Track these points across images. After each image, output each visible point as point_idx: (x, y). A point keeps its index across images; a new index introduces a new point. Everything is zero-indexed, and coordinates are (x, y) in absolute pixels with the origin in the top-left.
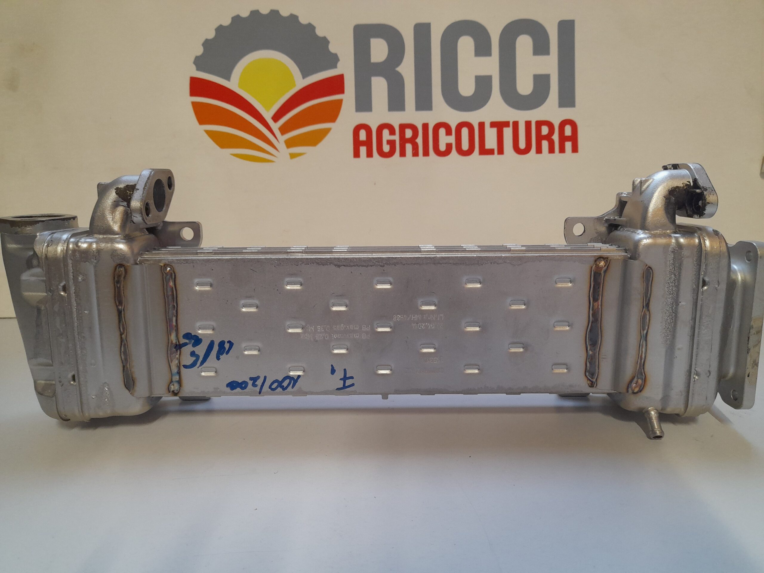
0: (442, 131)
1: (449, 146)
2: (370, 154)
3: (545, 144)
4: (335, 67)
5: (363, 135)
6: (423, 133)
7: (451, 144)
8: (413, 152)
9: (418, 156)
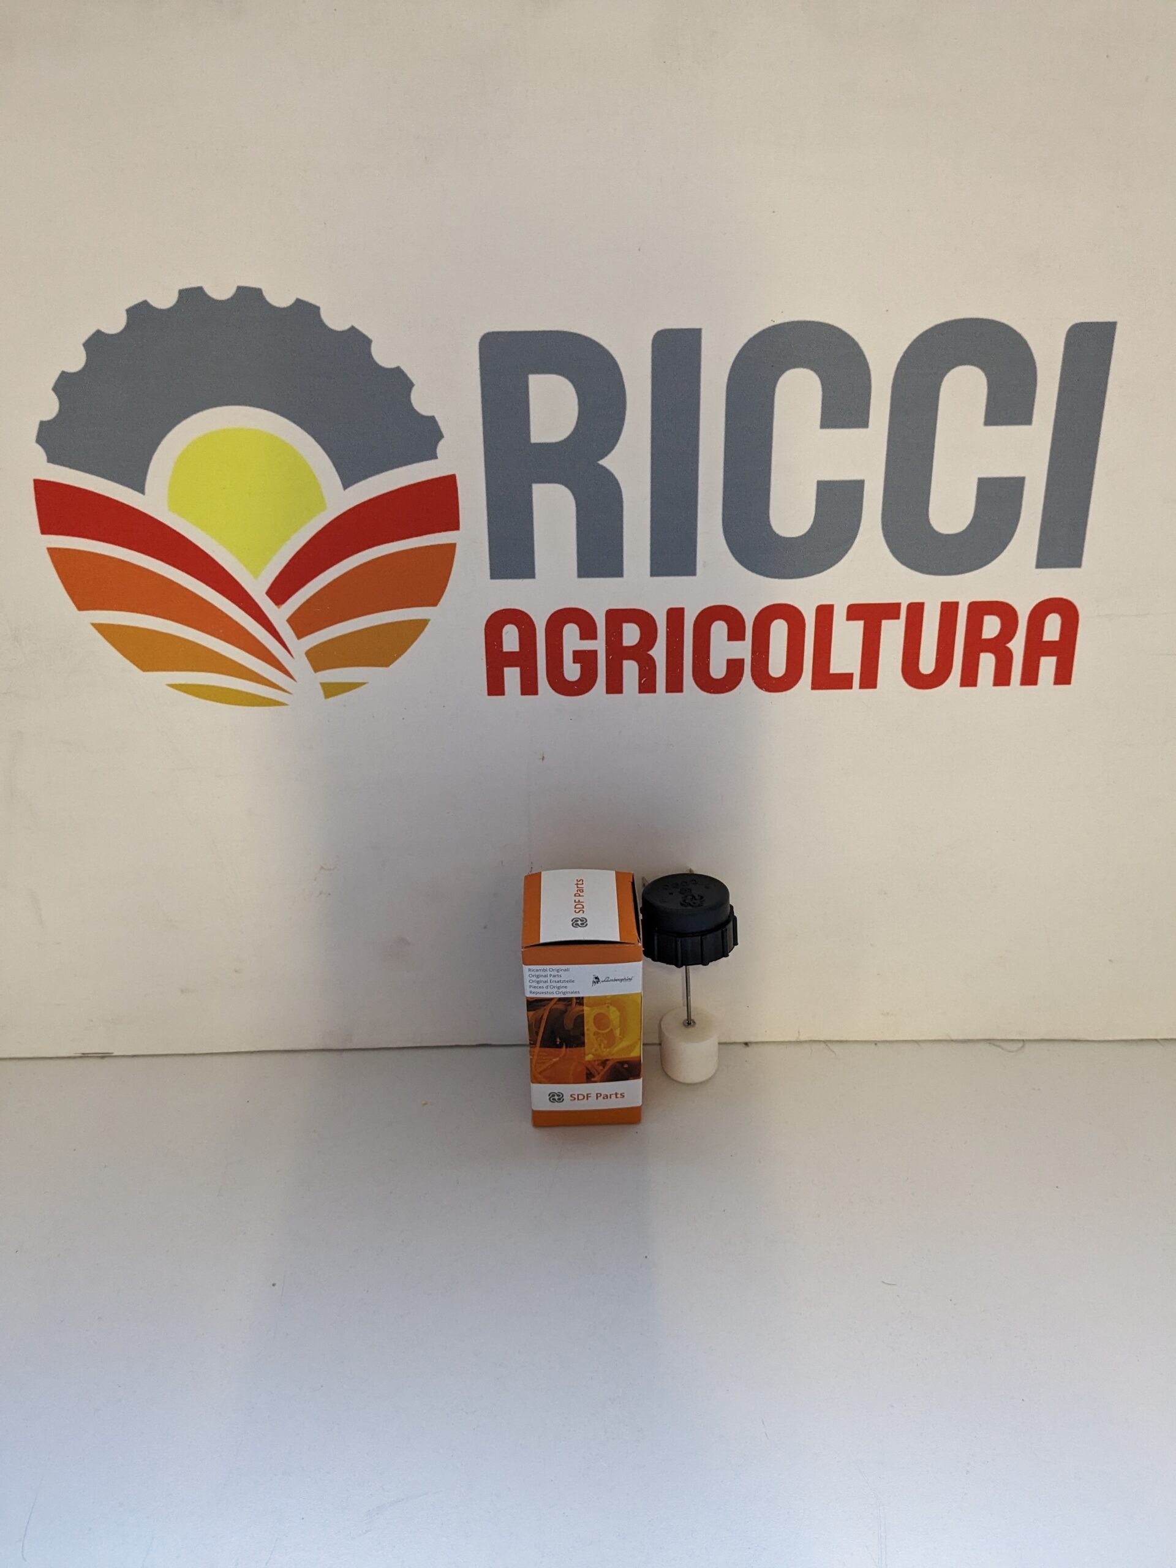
0: (719, 630)
1: (735, 667)
2: (529, 687)
3: (987, 662)
4: (432, 455)
5: (511, 638)
6: (667, 632)
7: (741, 662)
8: (642, 682)
9: (653, 690)
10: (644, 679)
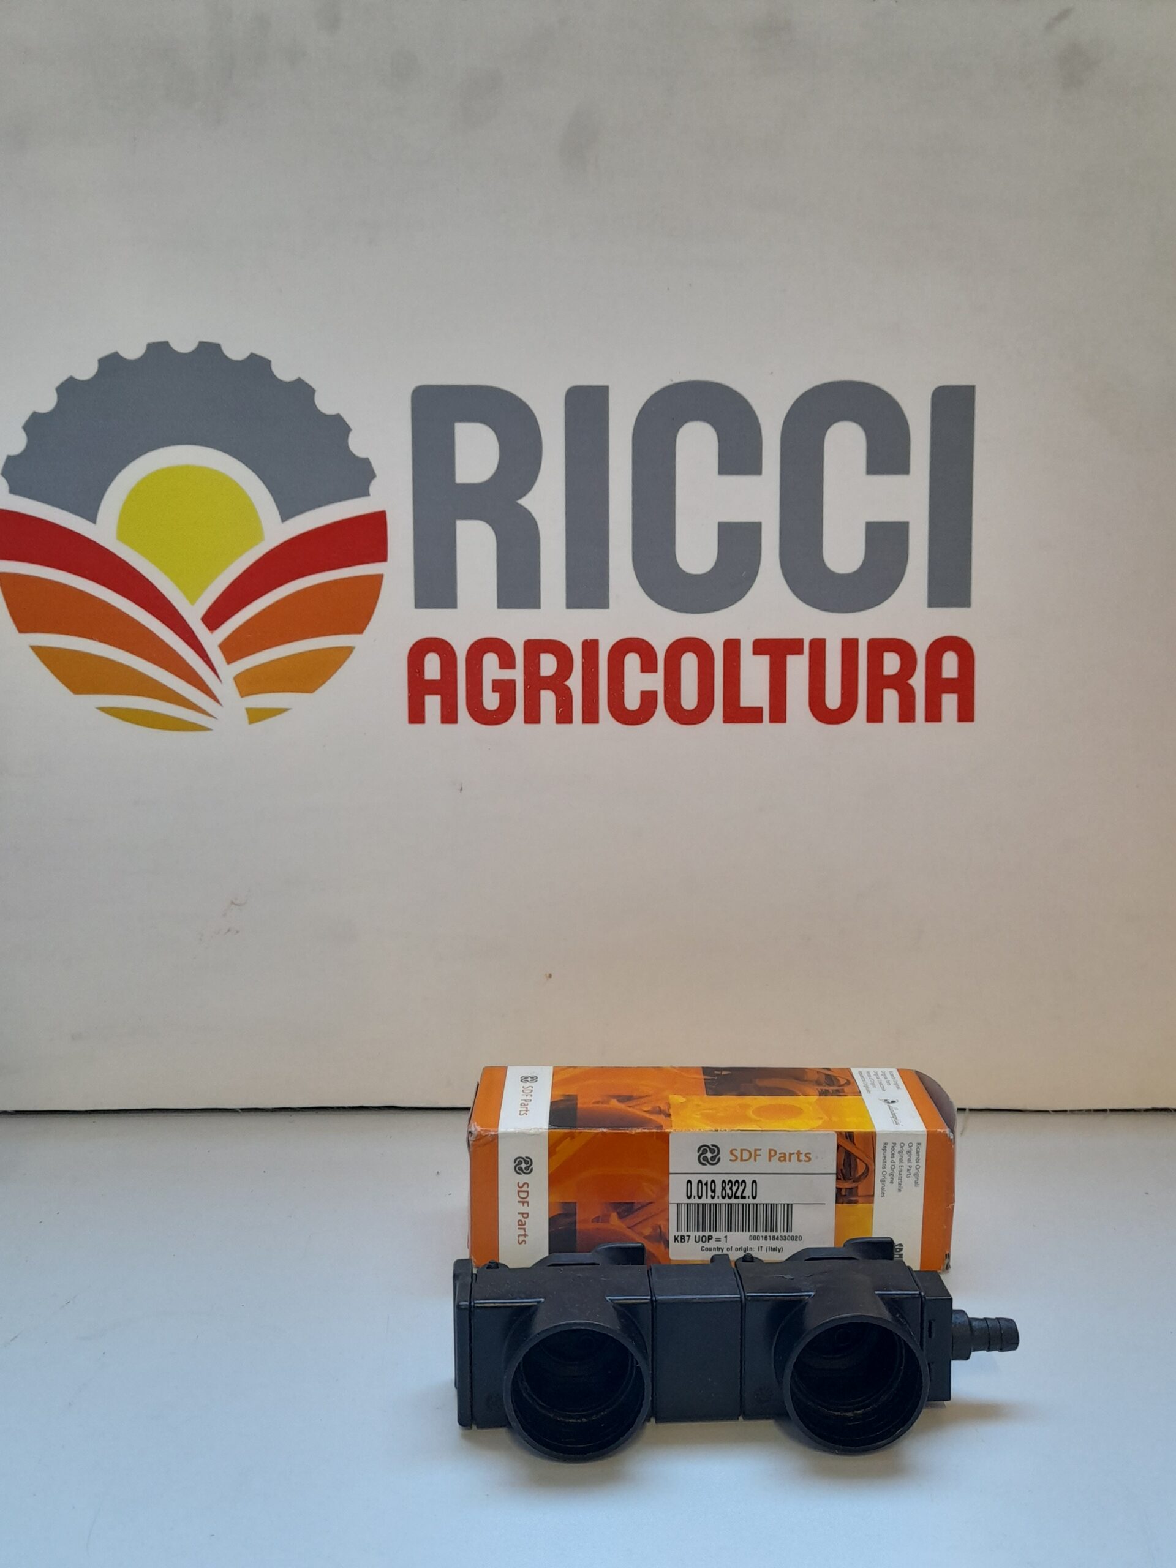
0: (632, 661)
1: (649, 699)
2: (449, 716)
3: (891, 698)
4: (365, 493)
5: (432, 667)
6: (583, 663)
7: (654, 694)
8: (560, 712)
9: (570, 721)
10: (561, 709)
